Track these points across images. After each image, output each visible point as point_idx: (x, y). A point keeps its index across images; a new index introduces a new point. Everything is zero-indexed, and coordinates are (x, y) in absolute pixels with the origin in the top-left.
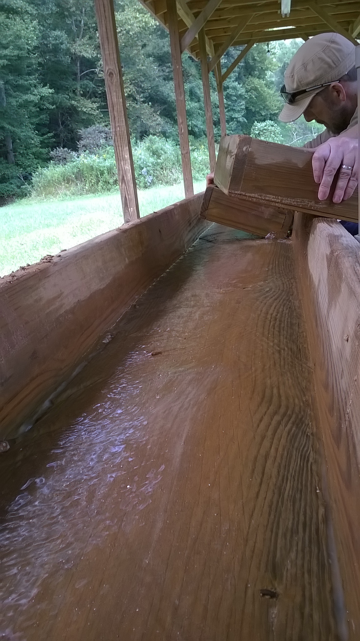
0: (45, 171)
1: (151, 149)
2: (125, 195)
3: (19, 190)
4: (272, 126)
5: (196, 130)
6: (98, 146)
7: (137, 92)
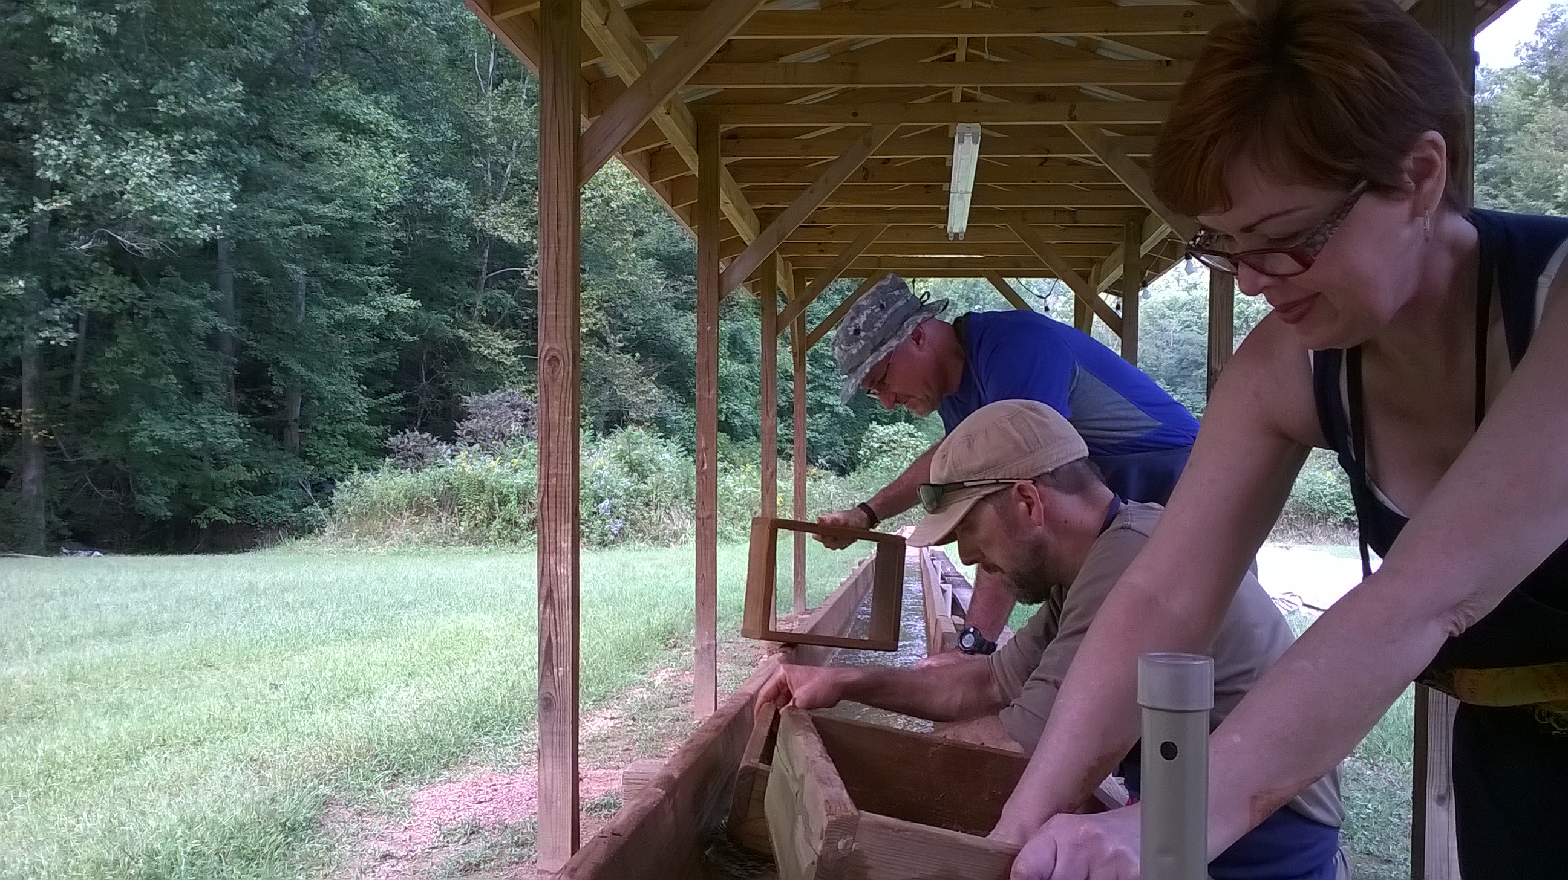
0: (368, 480)
1: (627, 457)
2: (547, 635)
3: (295, 515)
4: (911, 435)
5: (737, 422)
6: (504, 436)
7: (610, 327)
